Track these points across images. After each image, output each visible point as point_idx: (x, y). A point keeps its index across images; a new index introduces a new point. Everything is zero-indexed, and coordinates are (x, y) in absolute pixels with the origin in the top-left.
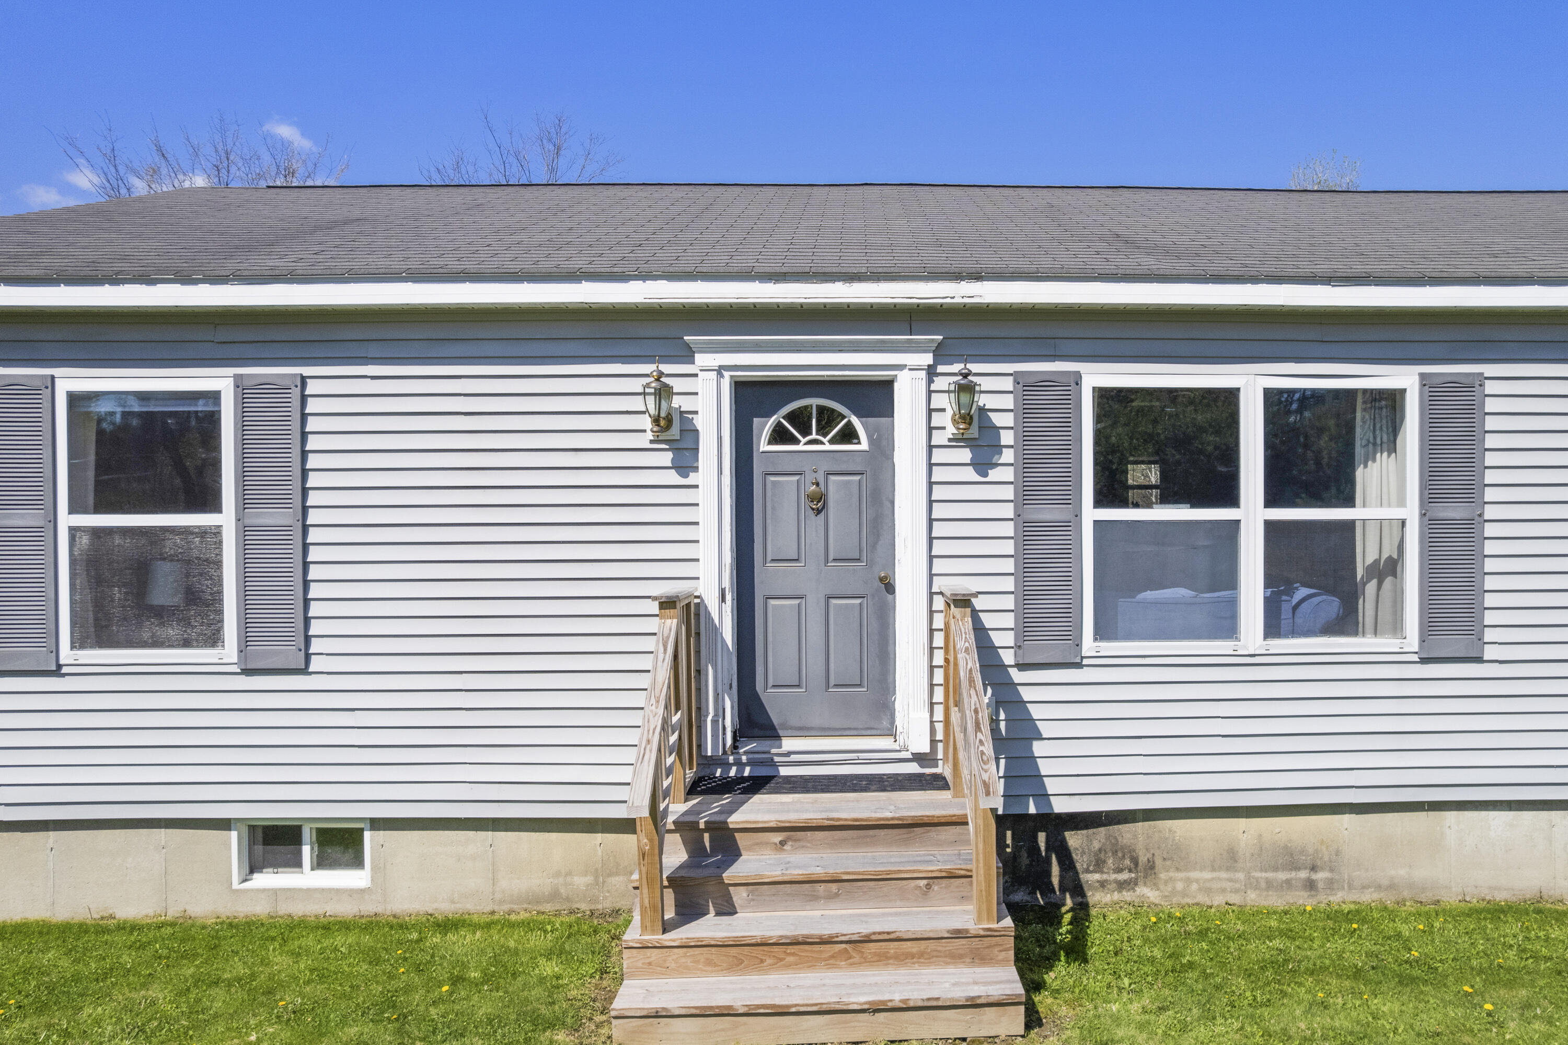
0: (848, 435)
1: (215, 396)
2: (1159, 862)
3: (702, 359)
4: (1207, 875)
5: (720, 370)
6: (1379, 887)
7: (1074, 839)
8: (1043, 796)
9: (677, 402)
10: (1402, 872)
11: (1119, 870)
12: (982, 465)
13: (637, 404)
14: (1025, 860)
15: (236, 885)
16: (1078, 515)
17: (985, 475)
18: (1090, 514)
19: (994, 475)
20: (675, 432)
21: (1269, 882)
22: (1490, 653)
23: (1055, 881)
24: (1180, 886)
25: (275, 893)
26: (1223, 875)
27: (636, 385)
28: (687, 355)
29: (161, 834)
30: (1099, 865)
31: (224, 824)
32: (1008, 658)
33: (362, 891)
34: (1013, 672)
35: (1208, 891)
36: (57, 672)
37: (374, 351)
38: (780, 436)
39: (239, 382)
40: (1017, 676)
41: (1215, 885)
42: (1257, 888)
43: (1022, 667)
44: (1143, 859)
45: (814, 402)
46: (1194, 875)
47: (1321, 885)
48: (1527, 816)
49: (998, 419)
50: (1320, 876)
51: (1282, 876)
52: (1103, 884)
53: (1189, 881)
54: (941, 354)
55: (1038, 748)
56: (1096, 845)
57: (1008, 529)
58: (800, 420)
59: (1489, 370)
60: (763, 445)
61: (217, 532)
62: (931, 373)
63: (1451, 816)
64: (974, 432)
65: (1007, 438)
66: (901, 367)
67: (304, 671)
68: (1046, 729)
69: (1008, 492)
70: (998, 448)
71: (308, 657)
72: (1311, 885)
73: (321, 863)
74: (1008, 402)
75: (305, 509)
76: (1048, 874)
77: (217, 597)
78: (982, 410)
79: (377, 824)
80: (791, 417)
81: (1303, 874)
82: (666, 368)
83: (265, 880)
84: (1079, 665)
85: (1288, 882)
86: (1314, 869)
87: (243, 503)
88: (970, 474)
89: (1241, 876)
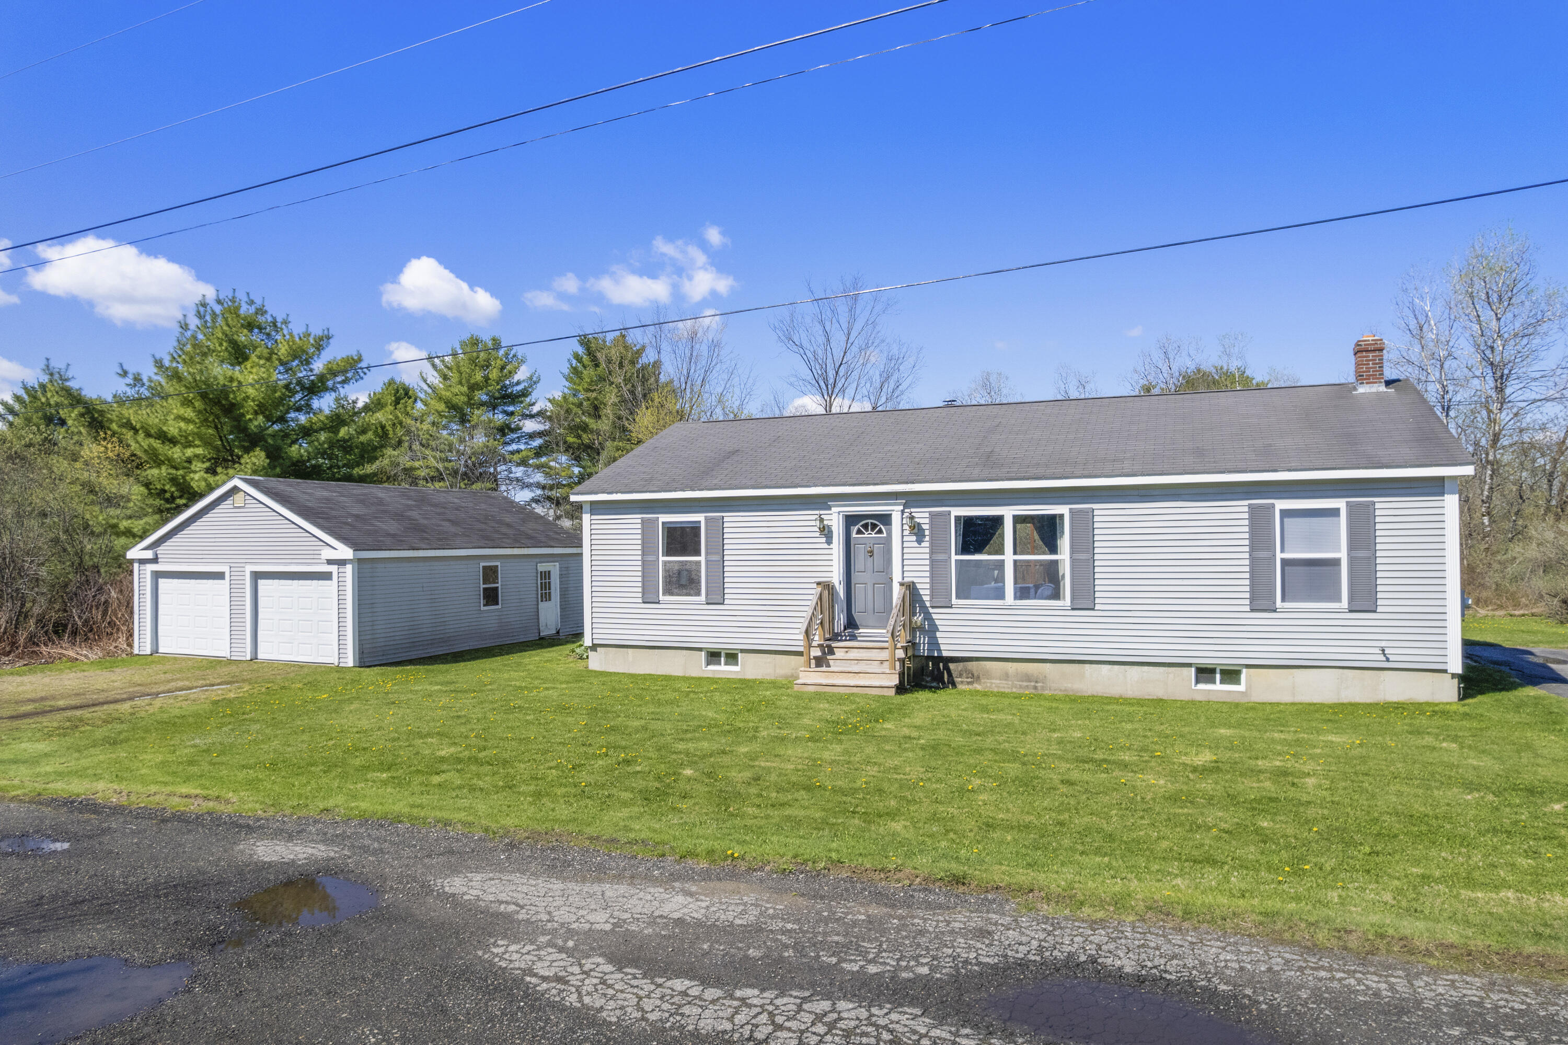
0: (880, 531)
1: (700, 522)
2: (981, 676)
4: (998, 682)
6: (1061, 690)
7: (952, 666)
8: (939, 650)
9: (825, 522)
11: (967, 678)
12: (919, 541)
13: (813, 523)
14: (936, 672)
15: (703, 668)
16: (950, 558)
17: (920, 544)
18: (954, 557)
19: (923, 544)
20: (826, 531)
21: (1020, 686)
22: (1098, 607)
23: (946, 680)
24: (988, 684)
25: (714, 671)
26: (1004, 682)
27: (812, 517)
28: (829, 508)
29: (684, 652)
30: (961, 676)
31: (700, 649)
32: (928, 604)
33: (738, 672)
35: (999, 687)
36: (658, 603)
37: (741, 508)
38: (859, 532)
39: (706, 519)
40: (931, 610)
41: (1001, 685)
42: (1016, 687)
43: (933, 607)
44: (976, 675)
45: (870, 521)
46: (993, 681)
47: (1039, 688)
48: (1116, 667)
49: (924, 527)
50: (1039, 685)
51: (1025, 684)
52: (962, 682)
53: (991, 683)
54: (906, 506)
55: (938, 634)
56: (959, 669)
57: (927, 562)
58: (865, 526)
59: (1096, 506)
60: (854, 535)
61: (699, 563)
62: (903, 512)
63: (1087, 666)
64: (916, 531)
65: (927, 533)
66: (894, 511)
67: (723, 604)
68: (941, 628)
69: (927, 550)
70: (924, 536)
72: (1035, 688)
73: (726, 664)
74: (927, 521)
75: (723, 555)
76: (943, 677)
77: (699, 582)
78: (919, 524)
79: (742, 651)
80: (862, 526)
81: (1033, 684)
82: (822, 512)
83: (711, 667)
84: (951, 607)
85: (1027, 686)
86: (1036, 682)
87: (707, 554)
88: (916, 544)
89: (1010, 683)
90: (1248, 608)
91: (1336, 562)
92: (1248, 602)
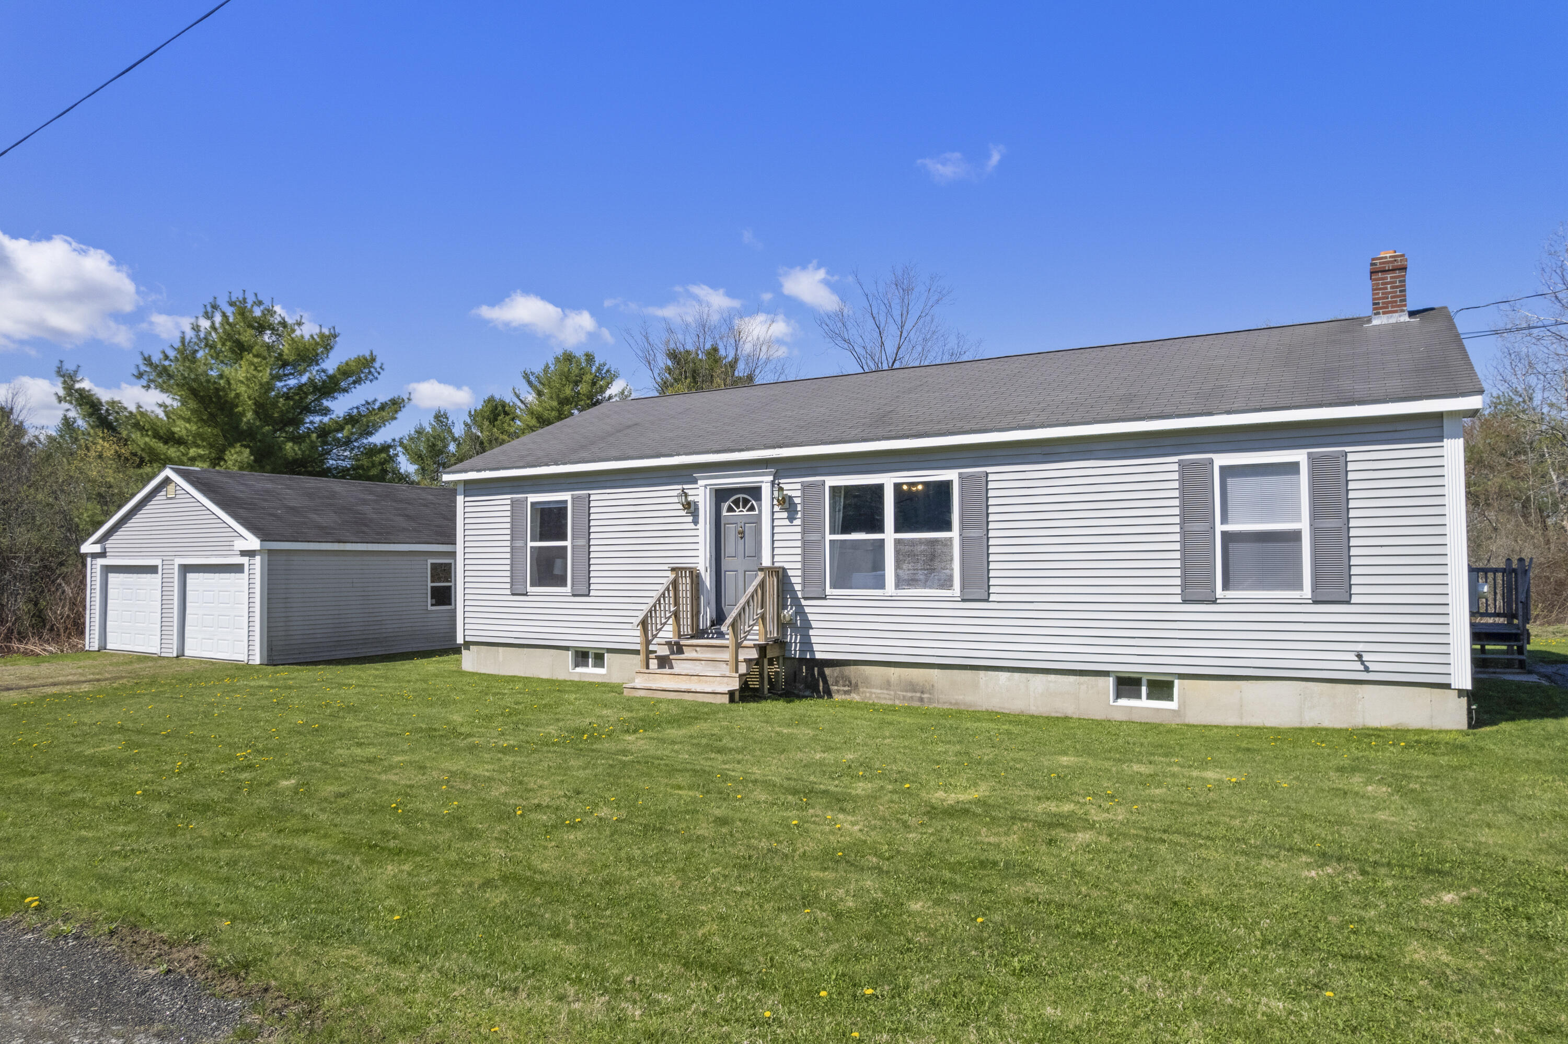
0: (751, 508)
1: (566, 501)
2: (859, 684)
3: (701, 482)
4: (878, 691)
5: (706, 486)
6: (951, 703)
7: (827, 671)
8: (812, 652)
9: (690, 498)
10: (961, 697)
11: (844, 686)
12: (791, 518)
13: (676, 500)
14: (810, 679)
15: (570, 670)
16: (824, 538)
17: (792, 522)
18: (829, 537)
19: (795, 522)
20: (691, 509)
22: (993, 597)
23: (821, 688)
24: (868, 695)
25: (580, 674)
26: (885, 692)
27: (675, 493)
28: (695, 482)
29: (551, 651)
30: (837, 683)
31: (567, 648)
32: (800, 595)
33: (605, 675)
34: (802, 600)
35: (879, 698)
36: (526, 594)
37: (608, 484)
38: (730, 509)
39: (572, 496)
40: (804, 602)
41: (882, 696)
42: (899, 699)
43: (806, 599)
44: (853, 682)
45: (741, 496)
46: (874, 690)
47: (926, 700)
48: (1017, 675)
49: (796, 501)
50: (925, 696)
51: (909, 694)
52: (838, 691)
53: (871, 693)
55: (811, 632)
56: (836, 675)
57: (799, 544)
58: (736, 502)
59: (991, 469)
60: (725, 513)
63: (982, 673)
64: (787, 505)
65: (799, 508)
68: (814, 624)
69: (799, 529)
70: (797, 512)
71: (589, 590)
72: (922, 699)
73: (593, 666)
74: (799, 493)
75: (589, 539)
76: (818, 686)
77: (566, 570)
78: (791, 498)
79: (610, 651)
80: (733, 502)
82: (685, 486)
83: (579, 670)
84: (825, 598)
85: (912, 697)
86: (922, 692)
87: (573, 537)
88: (787, 522)
89: (892, 693)
90: (1178, 599)
91: (1296, 536)
92: (1178, 590)
